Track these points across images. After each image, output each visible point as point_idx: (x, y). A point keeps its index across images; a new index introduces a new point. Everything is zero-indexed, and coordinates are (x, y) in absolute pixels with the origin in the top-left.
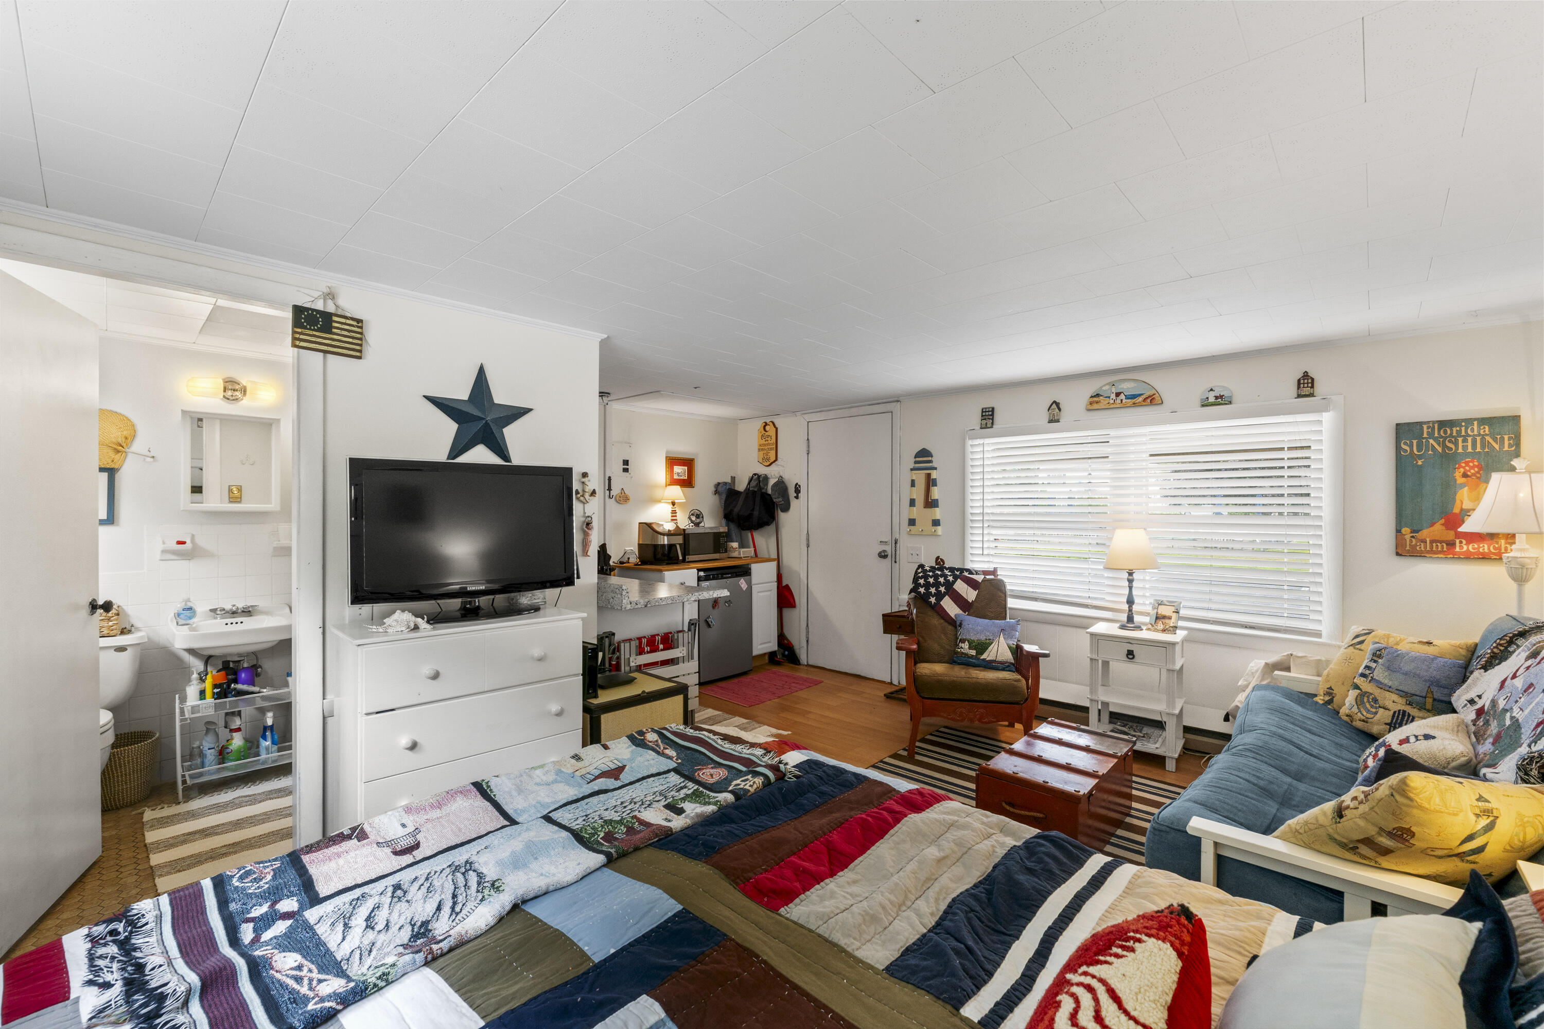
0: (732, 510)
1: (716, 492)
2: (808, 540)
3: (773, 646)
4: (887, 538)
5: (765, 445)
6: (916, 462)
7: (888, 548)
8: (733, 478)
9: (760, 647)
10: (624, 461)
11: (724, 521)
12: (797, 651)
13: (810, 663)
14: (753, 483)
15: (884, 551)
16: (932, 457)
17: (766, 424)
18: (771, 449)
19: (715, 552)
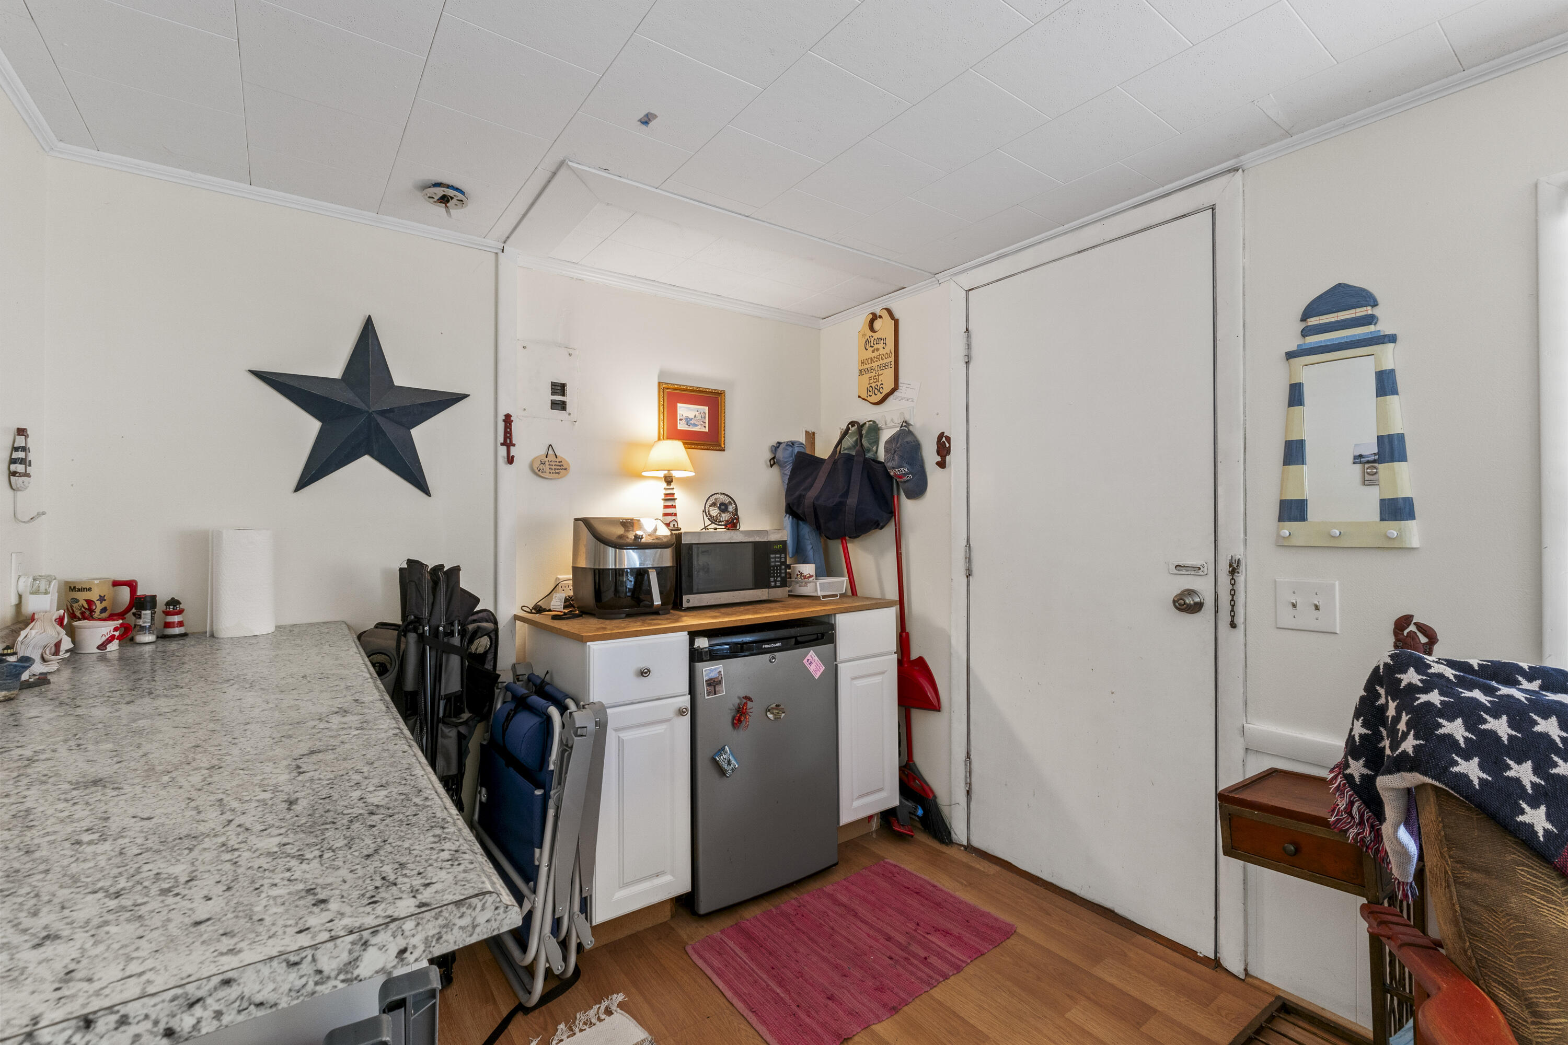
0: (801, 498)
1: (773, 462)
2: (969, 559)
3: (890, 797)
4: (1202, 556)
5: (871, 360)
6: (1305, 333)
7: (1203, 586)
8: (811, 436)
9: (856, 804)
10: (553, 385)
11: (788, 521)
12: (945, 810)
13: (976, 843)
14: (849, 441)
15: (1190, 592)
16: (1375, 304)
17: (874, 317)
18: (885, 366)
19: (757, 585)
